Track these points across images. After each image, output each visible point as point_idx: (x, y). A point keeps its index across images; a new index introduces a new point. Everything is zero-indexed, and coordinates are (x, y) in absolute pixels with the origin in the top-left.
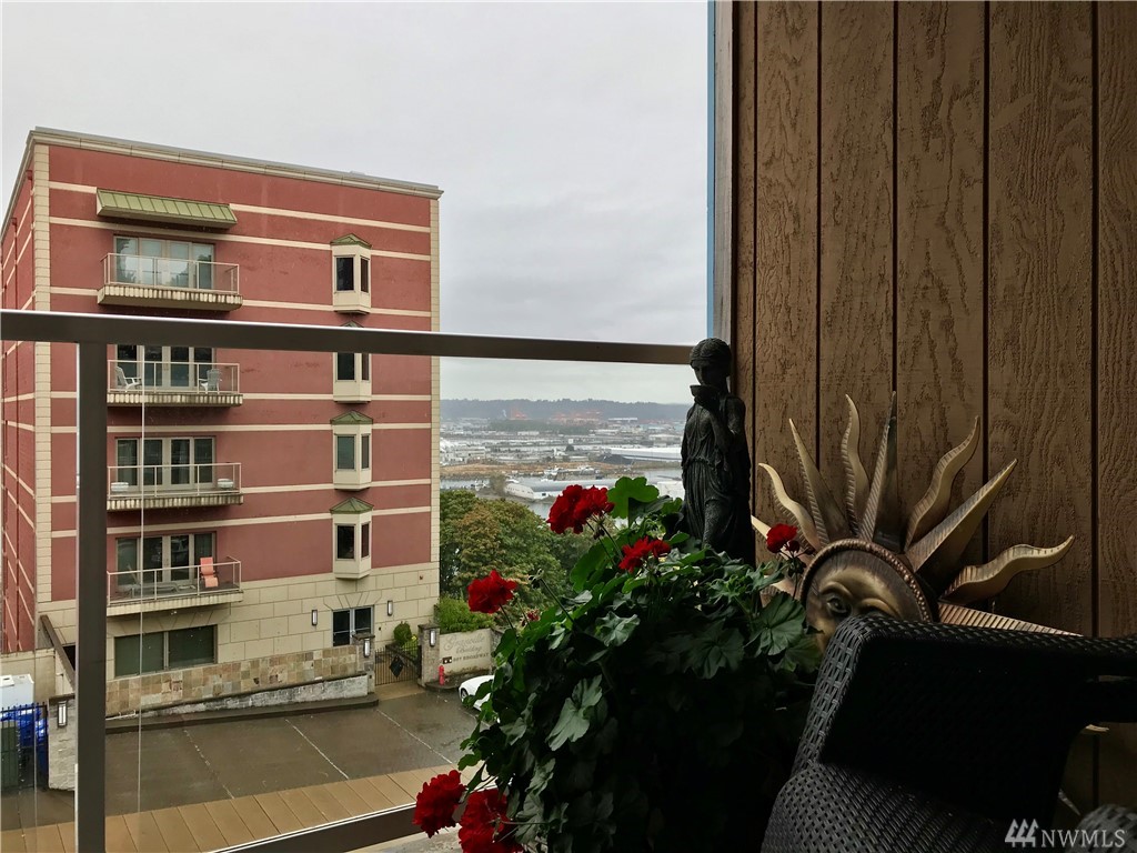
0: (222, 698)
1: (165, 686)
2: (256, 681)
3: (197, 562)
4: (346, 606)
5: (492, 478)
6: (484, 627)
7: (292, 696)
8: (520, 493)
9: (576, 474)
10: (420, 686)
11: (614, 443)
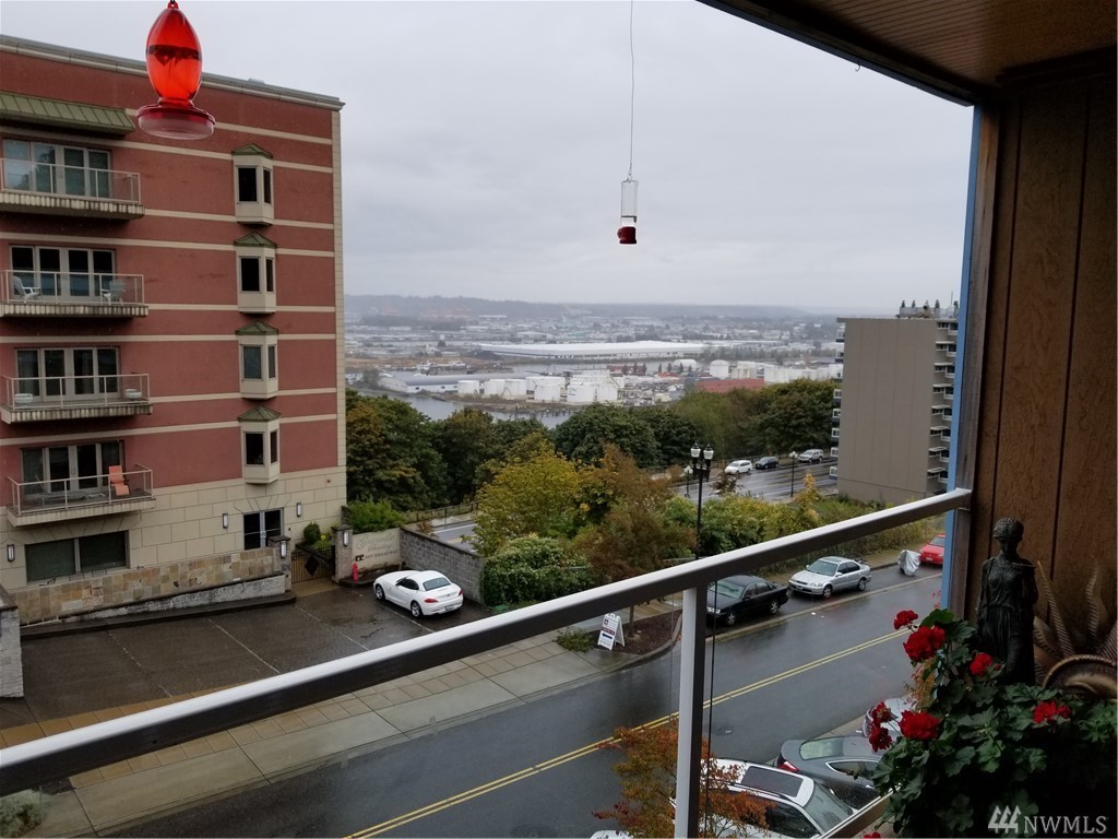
0: (143, 602)
1: (85, 593)
2: (176, 584)
3: (105, 471)
4: (256, 510)
5: (366, 372)
6: (394, 527)
7: (211, 596)
8: (393, 387)
9: (448, 369)
10: (334, 582)
11: (484, 340)
